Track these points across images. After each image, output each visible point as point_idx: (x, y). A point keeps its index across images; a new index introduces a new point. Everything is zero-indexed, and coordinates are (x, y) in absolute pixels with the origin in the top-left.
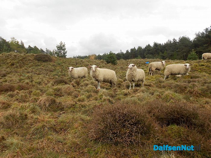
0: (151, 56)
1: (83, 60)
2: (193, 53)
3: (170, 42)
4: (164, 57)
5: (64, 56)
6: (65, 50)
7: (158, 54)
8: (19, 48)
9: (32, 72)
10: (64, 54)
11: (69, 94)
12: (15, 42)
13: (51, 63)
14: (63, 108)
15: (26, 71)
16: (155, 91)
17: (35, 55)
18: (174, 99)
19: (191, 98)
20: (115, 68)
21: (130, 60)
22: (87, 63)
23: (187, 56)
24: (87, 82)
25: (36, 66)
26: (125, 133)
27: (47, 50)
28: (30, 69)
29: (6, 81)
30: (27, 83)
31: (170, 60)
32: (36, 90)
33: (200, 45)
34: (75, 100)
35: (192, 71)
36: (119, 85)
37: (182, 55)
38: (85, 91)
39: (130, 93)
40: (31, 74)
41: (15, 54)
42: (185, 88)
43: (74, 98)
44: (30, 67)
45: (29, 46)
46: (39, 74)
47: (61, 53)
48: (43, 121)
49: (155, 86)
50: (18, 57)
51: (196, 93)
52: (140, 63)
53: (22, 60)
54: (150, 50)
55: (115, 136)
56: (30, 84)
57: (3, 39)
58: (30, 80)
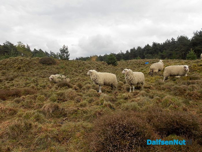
0: (150, 55)
1: (85, 62)
2: (192, 52)
3: (169, 41)
4: (163, 56)
5: (67, 59)
6: (68, 53)
7: (157, 53)
8: (25, 51)
9: (37, 75)
10: (67, 56)
11: (72, 98)
12: (21, 46)
13: (55, 66)
14: (66, 114)
15: (31, 74)
16: (154, 94)
17: (40, 58)
18: (174, 104)
19: (191, 102)
20: (116, 69)
21: (129, 61)
22: (89, 65)
23: (185, 54)
24: (89, 85)
25: (41, 69)
26: (125, 145)
27: (51, 53)
28: (35, 73)
29: (13, 85)
30: (33, 87)
31: (169, 60)
32: (41, 95)
33: (199, 44)
34: (77, 105)
35: (191, 71)
36: (120, 88)
37: (181, 54)
38: (87, 96)
39: (130, 97)
40: (36, 77)
41: (22, 58)
42: (185, 90)
43: (77, 103)
44: (35, 70)
45: (35, 49)
46: (44, 77)
47: (64, 56)
48: (46, 130)
49: (154, 88)
50: (25, 61)
51: (195, 96)
52: (139, 64)
53: (28, 64)
54: (149, 50)
55: (115, 148)
56: (36, 87)
57: (11, 44)
58: (36, 84)
